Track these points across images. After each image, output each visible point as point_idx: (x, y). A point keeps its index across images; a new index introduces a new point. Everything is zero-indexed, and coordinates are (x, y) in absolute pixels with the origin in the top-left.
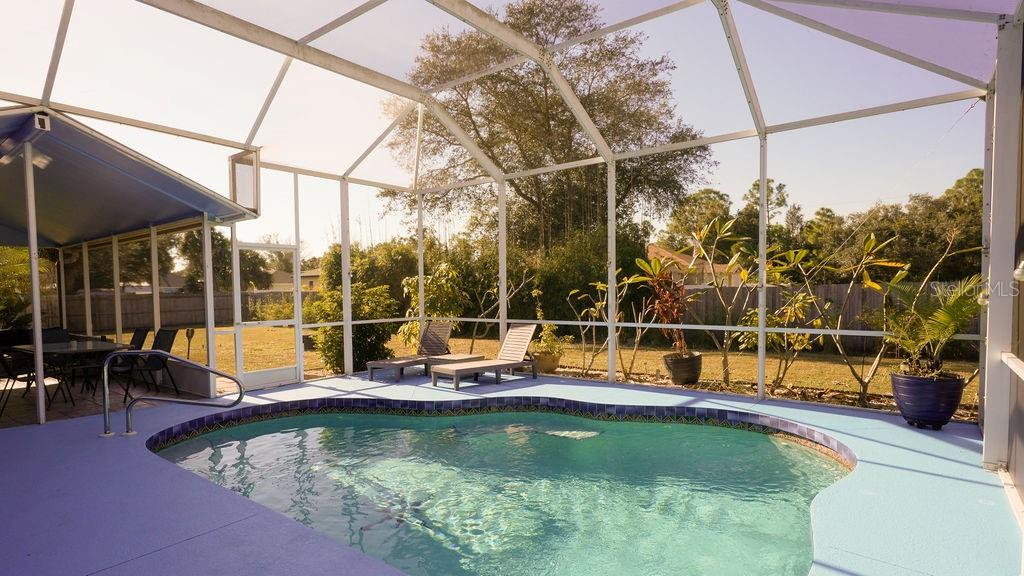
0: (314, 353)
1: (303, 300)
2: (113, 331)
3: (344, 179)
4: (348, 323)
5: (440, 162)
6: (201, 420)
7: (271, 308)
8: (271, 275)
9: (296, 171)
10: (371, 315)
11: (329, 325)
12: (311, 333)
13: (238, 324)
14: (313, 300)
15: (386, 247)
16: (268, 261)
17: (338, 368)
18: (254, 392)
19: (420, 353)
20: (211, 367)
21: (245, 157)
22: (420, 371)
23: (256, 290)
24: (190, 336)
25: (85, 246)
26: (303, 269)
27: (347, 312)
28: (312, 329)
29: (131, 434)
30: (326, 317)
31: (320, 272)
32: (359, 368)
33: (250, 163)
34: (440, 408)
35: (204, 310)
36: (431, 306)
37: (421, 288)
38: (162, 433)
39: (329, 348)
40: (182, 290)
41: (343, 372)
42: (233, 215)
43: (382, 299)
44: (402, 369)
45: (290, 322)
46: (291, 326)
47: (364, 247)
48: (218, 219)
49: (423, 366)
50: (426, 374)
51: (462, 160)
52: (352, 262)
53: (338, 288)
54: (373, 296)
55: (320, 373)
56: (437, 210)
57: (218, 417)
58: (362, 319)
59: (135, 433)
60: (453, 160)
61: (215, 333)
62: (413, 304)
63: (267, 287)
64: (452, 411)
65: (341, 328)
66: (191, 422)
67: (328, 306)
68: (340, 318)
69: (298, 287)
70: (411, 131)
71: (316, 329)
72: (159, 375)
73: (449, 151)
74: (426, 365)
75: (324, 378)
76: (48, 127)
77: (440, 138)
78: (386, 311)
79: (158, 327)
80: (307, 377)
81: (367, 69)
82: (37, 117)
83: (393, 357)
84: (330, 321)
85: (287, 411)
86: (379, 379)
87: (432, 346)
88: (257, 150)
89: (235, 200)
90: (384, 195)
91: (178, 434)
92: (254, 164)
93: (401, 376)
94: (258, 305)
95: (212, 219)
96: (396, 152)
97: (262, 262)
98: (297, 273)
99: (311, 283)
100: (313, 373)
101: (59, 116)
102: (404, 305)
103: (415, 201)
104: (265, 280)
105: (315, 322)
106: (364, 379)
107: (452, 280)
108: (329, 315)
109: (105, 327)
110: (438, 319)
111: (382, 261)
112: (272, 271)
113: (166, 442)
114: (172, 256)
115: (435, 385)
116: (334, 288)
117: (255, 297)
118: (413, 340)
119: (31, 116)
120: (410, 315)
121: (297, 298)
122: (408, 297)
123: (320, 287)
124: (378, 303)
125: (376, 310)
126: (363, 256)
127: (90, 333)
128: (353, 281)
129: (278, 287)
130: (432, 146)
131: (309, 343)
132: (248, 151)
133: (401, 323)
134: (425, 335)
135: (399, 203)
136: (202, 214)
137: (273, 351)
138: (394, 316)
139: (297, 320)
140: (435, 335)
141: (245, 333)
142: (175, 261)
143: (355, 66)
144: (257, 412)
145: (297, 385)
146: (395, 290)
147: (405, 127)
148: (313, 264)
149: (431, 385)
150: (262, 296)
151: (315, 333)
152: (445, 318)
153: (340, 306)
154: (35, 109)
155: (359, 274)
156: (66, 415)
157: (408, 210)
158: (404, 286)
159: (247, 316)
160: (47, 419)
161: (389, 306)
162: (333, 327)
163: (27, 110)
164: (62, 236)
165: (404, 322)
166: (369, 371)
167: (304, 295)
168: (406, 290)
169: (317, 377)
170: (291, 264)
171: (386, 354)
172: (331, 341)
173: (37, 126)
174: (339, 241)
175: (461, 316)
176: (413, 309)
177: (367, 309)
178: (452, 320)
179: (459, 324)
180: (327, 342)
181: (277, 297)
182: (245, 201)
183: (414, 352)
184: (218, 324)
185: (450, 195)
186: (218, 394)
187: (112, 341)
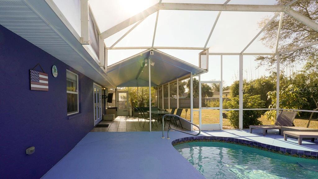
0: (227, 119)
1: (223, 100)
2: (168, 108)
3: (241, 54)
4: (241, 110)
5: (289, 41)
6: (187, 138)
7: (212, 103)
8: (213, 93)
9: (222, 54)
10: (251, 107)
11: (233, 110)
12: (226, 112)
13: (200, 108)
14: (227, 101)
15: (259, 81)
16: (212, 88)
17: (236, 126)
18: (204, 131)
19: (276, 124)
20: (191, 123)
21: (204, 52)
22: (277, 132)
23: (208, 97)
24: (186, 111)
25: (163, 85)
26: (224, 90)
27: (241, 105)
28: (227, 111)
29: (168, 139)
30: (232, 107)
31: (230, 91)
32: (245, 127)
33: (205, 54)
34: (289, 152)
35: (190, 103)
36: (283, 104)
37: (278, 96)
38: (176, 140)
39: (233, 119)
40: (187, 97)
41: (238, 128)
42: (199, 72)
43: (257, 100)
44: (267, 131)
45: (218, 108)
46: (219, 109)
47: (248, 81)
48: (195, 74)
49: (278, 130)
50: (280, 134)
51: (302, 37)
52: (243, 87)
53: (238, 96)
54: (253, 99)
55: (229, 127)
56: (286, 63)
57: (192, 138)
58: (248, 108)
59: (169, 139)
60: (297, 38)
61: (193, 111)
62: (273, 103)
63: (211, 96)
64: (298, 155)
65: (238, 111)
66: (184, 138)
67: (233, 103)
68: (238, 108)
69: (221, 96)
70: (273, 31)
71: (228, 111)
72: (178, 122)
73: (294, 35)
74: (280, 130)
75: (230, 129)
76: (153, 54)
77: (288, 31)
78: (258, 105)
79: (178, 108)
80: (224, 128)
81: (254, 5)
82: (151, 51)
83: (262, 125)
84: (234, 108)
85: (216, 140)
86: (254, 133)
87: (283, 122)
88: (208, 49)
89: (200, 67)
90: (258, 59)
91: (181, 141)
92: (207, 54)
93: (266, 133)
94: (208, 102)
95: (193, 74)
96: (265, 41)
97: (210, 88)
98: (221, 91)
99: (227, 95)
100: (226, 127)
101: (155, 50)
102: (267, 103)
103: (274, 60)
104: (211, 94)
105: (227, 109)
106: (248, 132)
107: (297, 92)
108: (233, 106)
109: (166, 107)
110: (287, 110)
111: (256, 86)
112: (213, 91)
113: (177, 143)
114: (185, 88)
115: (286, 140)
116: (235, 96)
117: (207, 100)
118: (272, 118)
119: (150, 52)
120: (271, 107)
121: (221, 100)
122: (270, 99)
123: (230, 96)
124: (255, 102)
125: (254, 105)
126: (248, 84)
127: (163, 109)
128: (244, 94)
129: (215, 96)
130: (284, 35)
131: (225, 116)
132: (205, 50)
133: (266, 111)
134: (279, 116)
135: (266, 62)
136: (190, 73)
137: (212, 118)
138: (263, 108)
139: (221, 107)
140: (285, 117)
141: (202, 111)
142: (185, 89)
143: (248, 6)
144: (205, 139)
145: (220, 131)
146: (264, 97)
147: (269, 30)
148: (227, 88)
149: (283, 139)
150: (209, 99)
151: (227, 112)
152: (291, 109)
153: (238, 103)
154: (150, 50)
155: (246, 91)
156: (156, 130)
157: (270, 64)
158: (268, 95)
159: (204, 105)
160: (152, 131)
161: (261, 103)
162: (235, 111)
163: (149, 50)
164: (158, 83)
165: (268, 110)
166: (250, 129)
167: (224, 99)
168: (269, 97)
169: (227, 129)
170: (219, 89)
171: (259, 123)
172: (234, 116)
173: (151, 54)
174: (238, 79)
175: (301, 109)
176: (273, 105)
177: (250, 104)
178: (296, 110)
179: (300, 113)
180: (232, 116)
181: (214, 100)
182: (204, 67)
183: (273, 123)
184: (194, 107)
185: (294, 54)
186: (194, 130)
187: (167, 111)
